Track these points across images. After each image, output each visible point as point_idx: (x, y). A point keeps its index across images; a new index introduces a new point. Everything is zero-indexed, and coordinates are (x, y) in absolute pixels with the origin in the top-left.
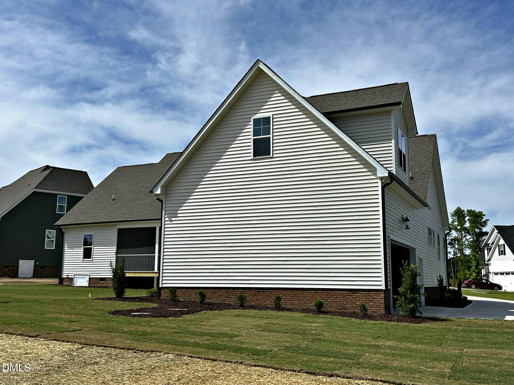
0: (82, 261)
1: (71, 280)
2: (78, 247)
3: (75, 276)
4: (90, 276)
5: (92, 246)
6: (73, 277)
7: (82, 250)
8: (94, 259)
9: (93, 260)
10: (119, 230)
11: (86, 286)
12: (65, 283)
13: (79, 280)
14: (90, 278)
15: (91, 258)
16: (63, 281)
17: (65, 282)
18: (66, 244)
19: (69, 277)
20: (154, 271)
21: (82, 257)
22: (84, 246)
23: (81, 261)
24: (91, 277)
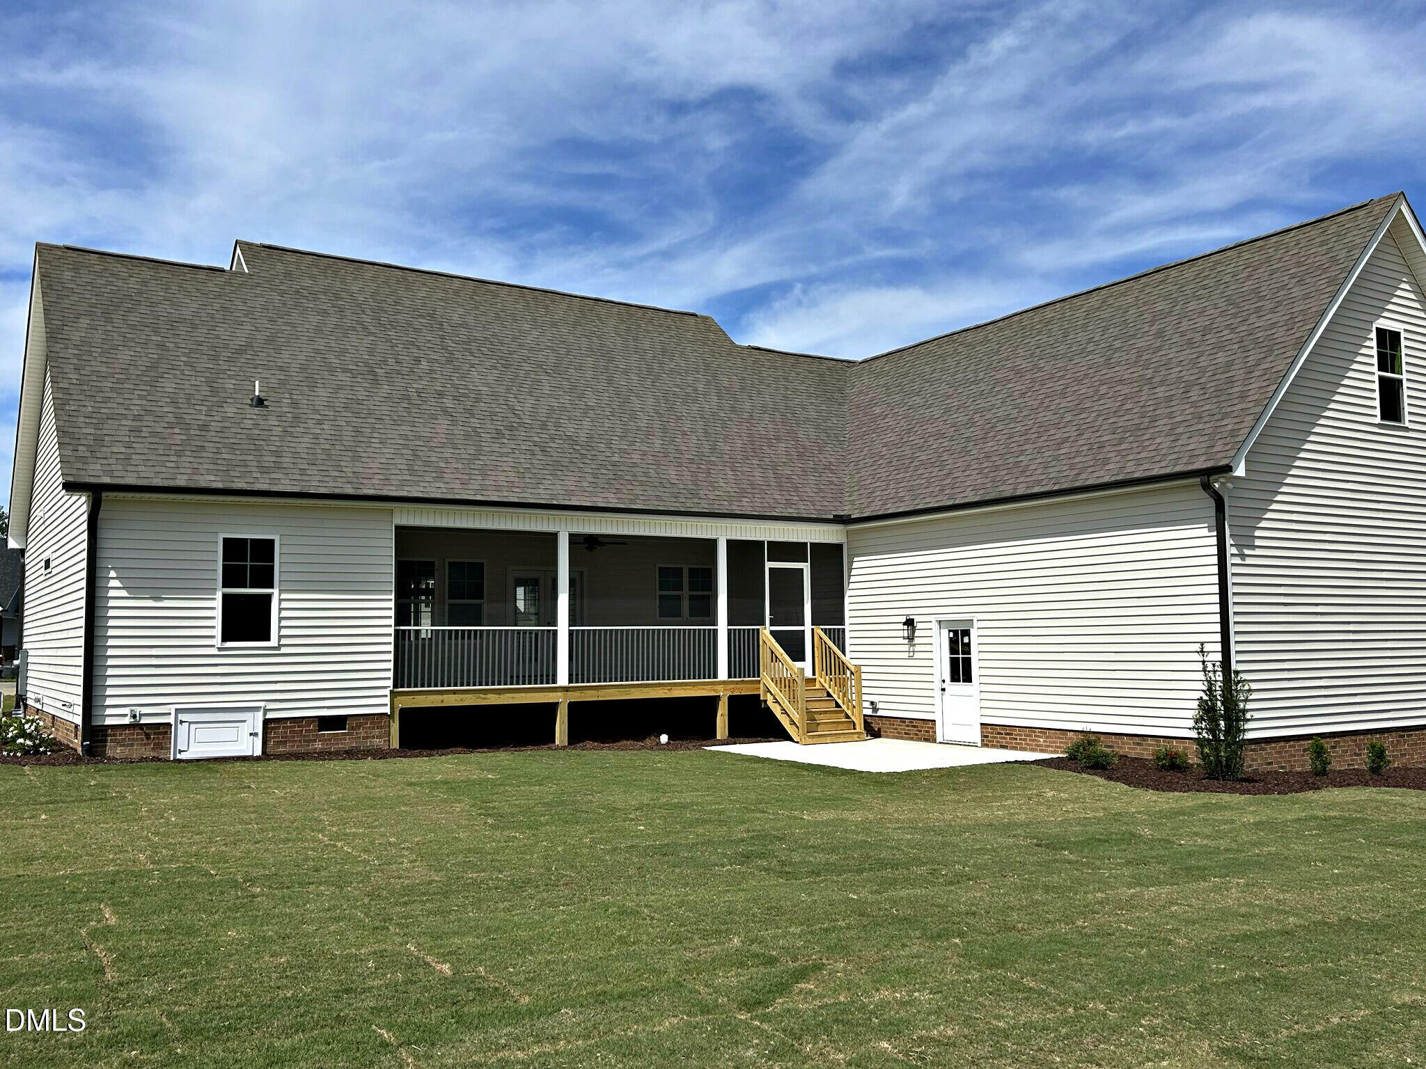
0: (220, 649)
1: (160, 733)
2: (195, 588)
3: (181, 717)
4: (266, 711)
5: (272, 587)
6: (171, 720)
7: (218, 603)
8: (283, 641)
9: (279, 647)
10: (402, 533)
11: (250, 753)
12: (114, 750)
13: (201, 733)
14: (266, 722)
15: (268, 639)
16: (106, 741)
17: (119, 743)
18: (113, 574)
19: (144, 721)
20: (554, 681)
21: (218, 632)
22: (224, 586)
23: (215, 652)
24: (270, 715)
